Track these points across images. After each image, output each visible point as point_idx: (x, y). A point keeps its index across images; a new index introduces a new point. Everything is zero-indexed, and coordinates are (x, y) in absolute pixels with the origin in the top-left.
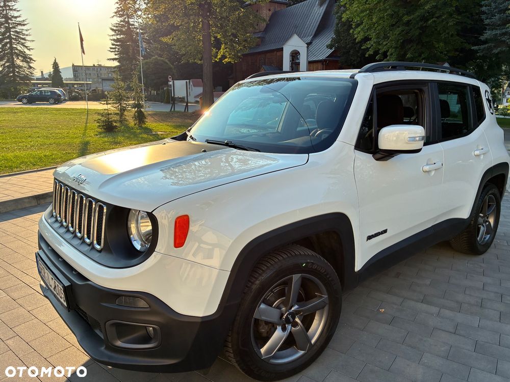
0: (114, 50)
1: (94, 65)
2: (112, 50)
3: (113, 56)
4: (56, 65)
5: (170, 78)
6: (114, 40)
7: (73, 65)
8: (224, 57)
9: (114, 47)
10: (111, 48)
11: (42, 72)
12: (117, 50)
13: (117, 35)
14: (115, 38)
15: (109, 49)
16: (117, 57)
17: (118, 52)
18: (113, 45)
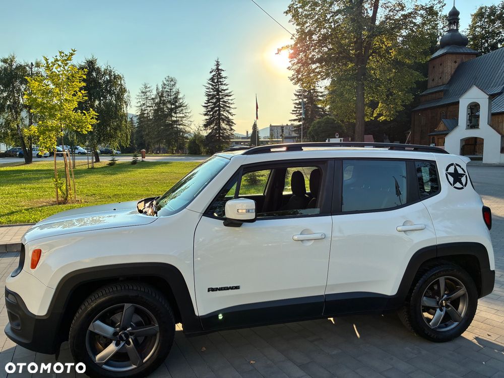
0: (295, 112)
1: (287, 125)
2: (293, 112)
3: (294, 117)
4: (255, 126)
5: (337, 135)
6: (296, 103)
7: (271, 126)
8: (380, 115)
9: (296, 109)
10: (293, 111)
11: (247, 132)
12: (298, 112)
13: (299, 99)
14: (297, 102)
15: (292, 112)
16: (297, 118)
17: (298, 113)
18: (295, 107)
